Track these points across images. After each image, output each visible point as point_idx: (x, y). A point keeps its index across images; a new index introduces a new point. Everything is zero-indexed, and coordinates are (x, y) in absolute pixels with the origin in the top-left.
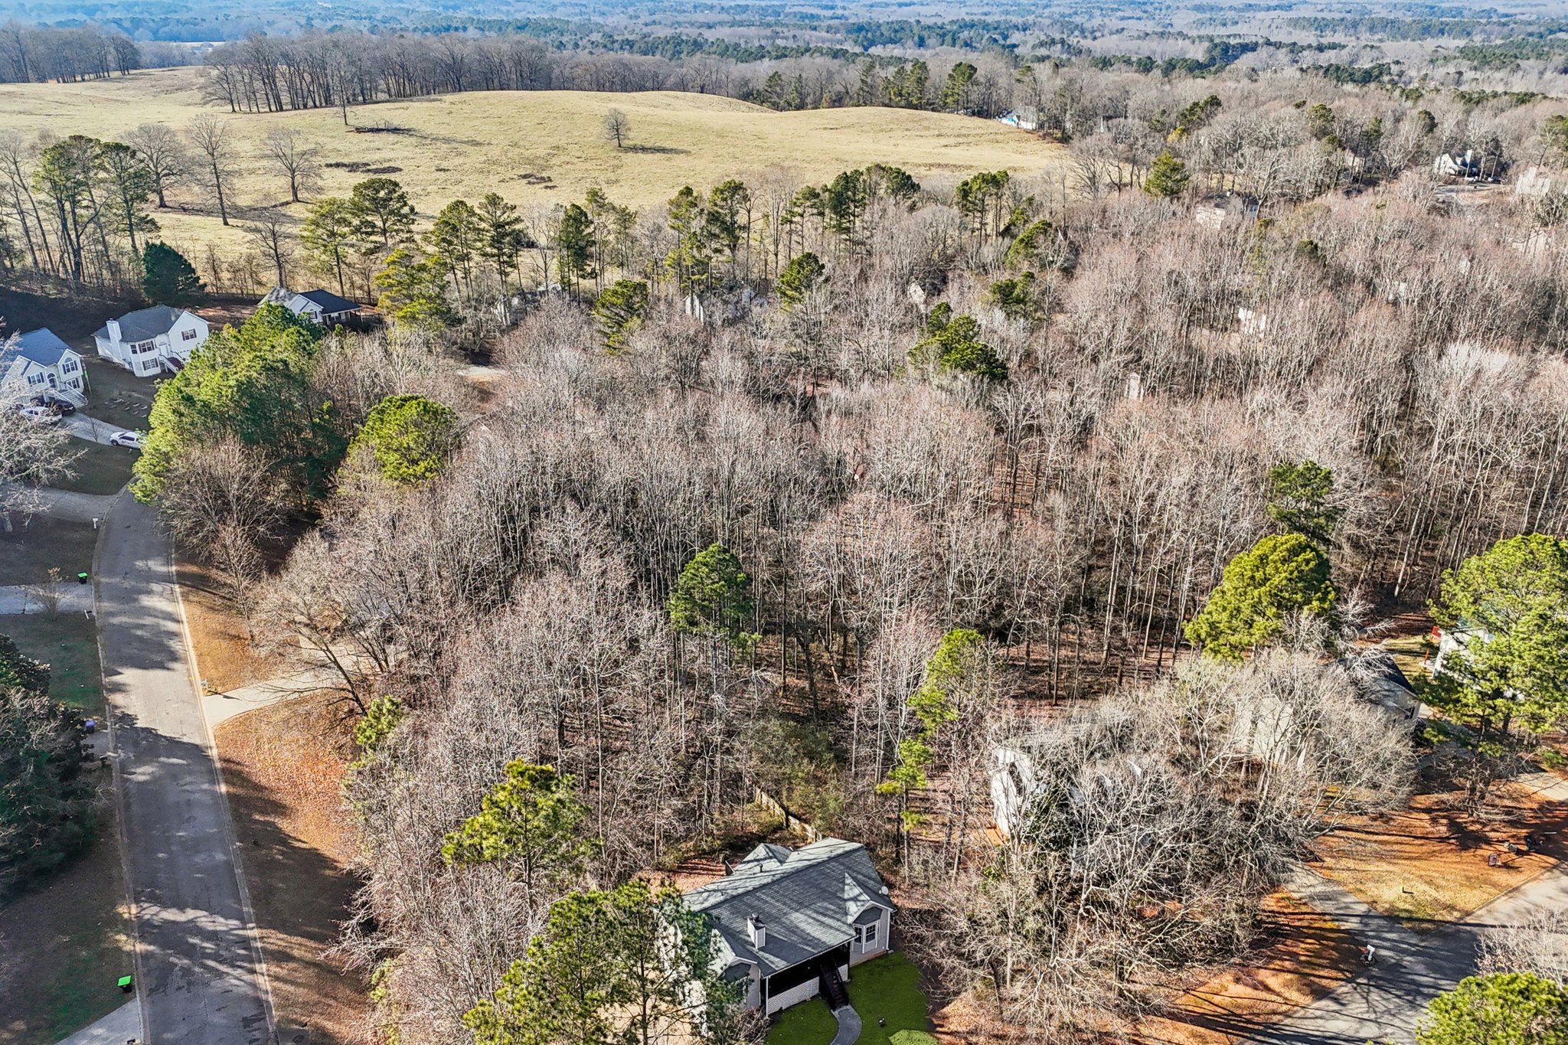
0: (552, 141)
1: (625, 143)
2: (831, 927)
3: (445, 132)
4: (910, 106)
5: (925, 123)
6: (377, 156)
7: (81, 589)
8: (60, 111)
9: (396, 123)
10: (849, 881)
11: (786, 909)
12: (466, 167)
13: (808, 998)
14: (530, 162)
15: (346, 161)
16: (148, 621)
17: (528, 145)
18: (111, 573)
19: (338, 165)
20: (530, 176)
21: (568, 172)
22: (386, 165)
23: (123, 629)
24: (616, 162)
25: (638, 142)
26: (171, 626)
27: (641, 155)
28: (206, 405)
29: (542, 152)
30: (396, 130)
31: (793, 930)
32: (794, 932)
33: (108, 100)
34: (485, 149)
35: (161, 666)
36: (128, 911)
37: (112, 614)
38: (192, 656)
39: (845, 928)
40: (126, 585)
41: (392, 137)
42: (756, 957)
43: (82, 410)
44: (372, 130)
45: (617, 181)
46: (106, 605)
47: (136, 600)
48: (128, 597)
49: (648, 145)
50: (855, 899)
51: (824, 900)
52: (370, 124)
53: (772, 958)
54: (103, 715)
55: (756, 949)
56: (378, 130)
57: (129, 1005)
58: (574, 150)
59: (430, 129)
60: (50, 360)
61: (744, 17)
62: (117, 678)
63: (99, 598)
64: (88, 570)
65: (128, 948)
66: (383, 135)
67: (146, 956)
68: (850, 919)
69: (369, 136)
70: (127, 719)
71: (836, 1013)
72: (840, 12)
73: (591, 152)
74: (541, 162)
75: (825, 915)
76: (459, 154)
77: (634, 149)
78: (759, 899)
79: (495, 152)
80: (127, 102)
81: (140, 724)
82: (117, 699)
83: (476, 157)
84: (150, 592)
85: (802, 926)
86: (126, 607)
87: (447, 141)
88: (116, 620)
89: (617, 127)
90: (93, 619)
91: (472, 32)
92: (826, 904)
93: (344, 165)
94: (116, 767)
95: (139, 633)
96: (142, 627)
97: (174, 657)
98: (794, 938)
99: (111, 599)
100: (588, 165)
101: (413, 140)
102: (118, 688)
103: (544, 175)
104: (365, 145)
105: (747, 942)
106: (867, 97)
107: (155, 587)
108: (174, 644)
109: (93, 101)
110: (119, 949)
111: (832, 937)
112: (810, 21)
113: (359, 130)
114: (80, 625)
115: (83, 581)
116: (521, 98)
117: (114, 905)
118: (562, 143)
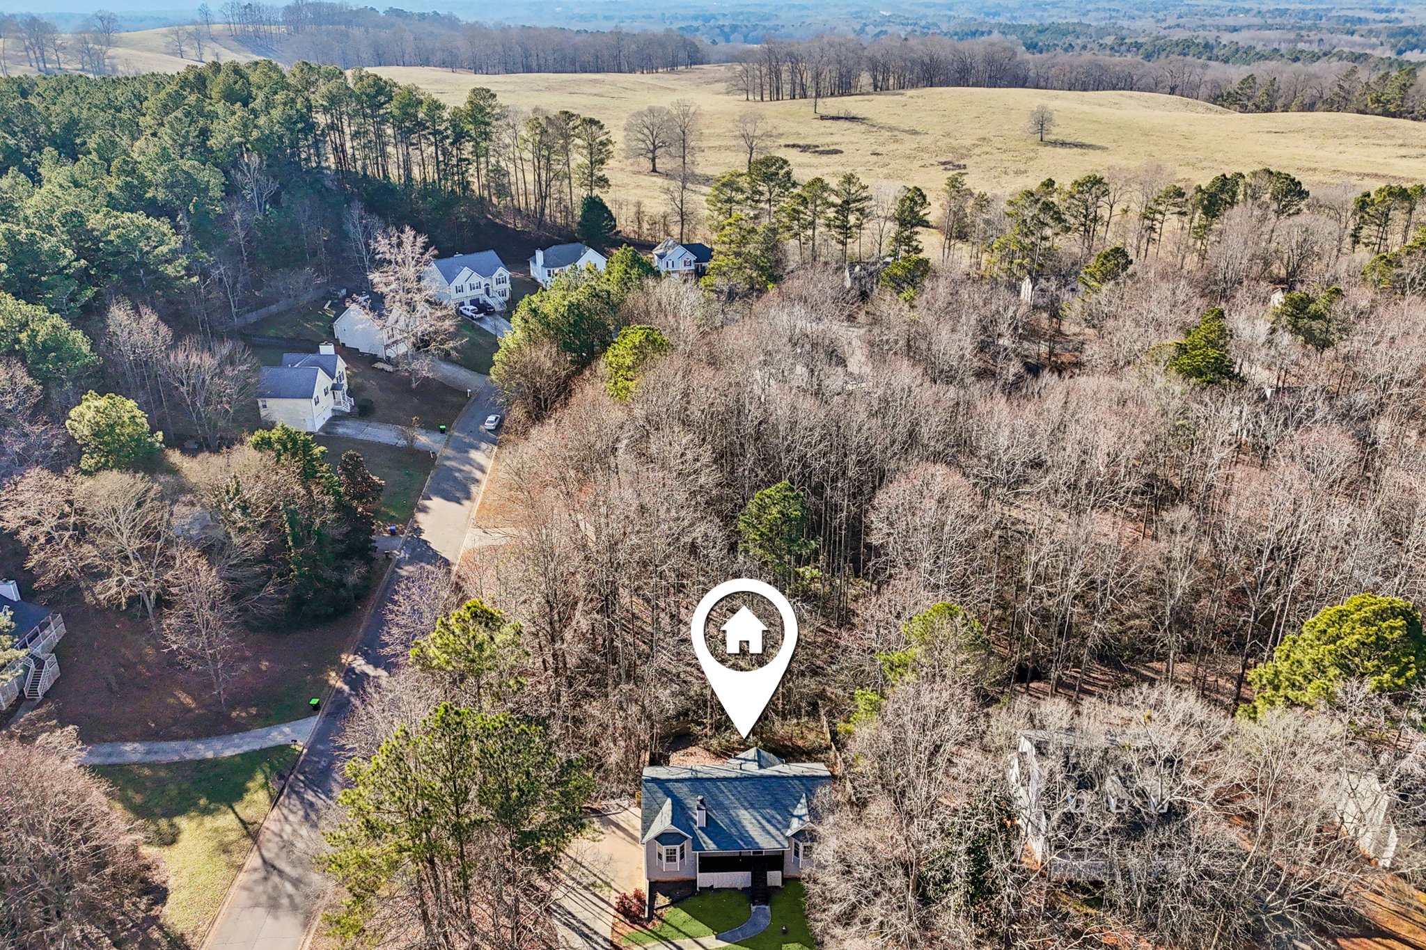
0: (981, 133)
1: (1046, 138)
2: (769, 833)
3: (892, 122)
4: (1386, 113)
5: (1392, 132)
6: (828, 140)
7: (438, 436)
8: (623, 95)
9: (853, 113)
10: (803, 801)
11: (737, 805)
12: (897, 153)
13: (740, 887)
14: (953, 150)
15: (801, 143)
16: (467, 468)
17: (958, 135)
18: (462, 430)
19: (794, 146)
20: (949, 163)
21: (983, 162)
22: (832, 148)
23: (451, 469)
24: (1032, 154)
25: (1060, 138)
26: (478, 475)
27: (1059, 150)
28: (546, 316)
29: (968, 142)
30: (853, 119)
31: (736, 823)
32: (734, 825)
33: (661, 88)
34: (919, 138)
35: (458, 501)
36: (346, 658)
37: (448, 458)
38: (479, 500)
39: (781, 838)
40: (467, 440)
41: (847, 124)
42: (693, 833)
43: (500, 313)
44: (833, 118)
45: (1026, 172)
46: (449, 452)
47: (467, 452)
48: (463, 448)
49: (1069, 140)
50: (800, 817)
51: (775, 809)
52: (834, 113)
53: (706, 839)
54: (406, 525)
55: (696, 827)
56: (838, 118)
57: (312, 719)
58: (998, 142)
59: (882, 119)
60: (487, 273)
61: (1278, 20)
62: (427, 503)
63: (446, 446)
64: (449, 425)
65: (332, 682)
66: (840, 123)
67: (340, 691)
68: (789, 833)
69: (828, 123)
70: (418, 531)
71: (753, 908)
72: (1394, 15)
73: (1012, 145)
74: (964, 151)
75: (769, 821)
76: (896, 141)
77: (1055, 143)
78: (718, 788)
79: (926, 141)
80: (675, 90)
81: (423, 537)
82: (420, 517)
83: (910, 143)
84: (477, 448)
85: (746, 823)
86: (458, 455)
87: (891, 129)
88: (448, 463)
89: (1042, 123)
90: (435, 458)
91: (996, 36)
92: (773, 812)
93: (799, 146)
94: (394, 562)
95: (457, 474)
96: (460, 471)
97: (468, 498)
98: (733, 830)
99: (454, 448)
100: (1004, 157)
101: (863, 127)
102: (424, 510)
103: (962, 163)
104: (822, 130)
105: (692, 819)
106: (1338, 102)
107: (484, 446)
108: (474, 489)
109: (650, 88)
110: (327, 681)
111: (767, 843)
112: (1350, 25)
113: (822, 118)
114: (425, 460)
115: (442, 431)
116: (972, 94)
117: (342, 651)
118: (989, 136)
